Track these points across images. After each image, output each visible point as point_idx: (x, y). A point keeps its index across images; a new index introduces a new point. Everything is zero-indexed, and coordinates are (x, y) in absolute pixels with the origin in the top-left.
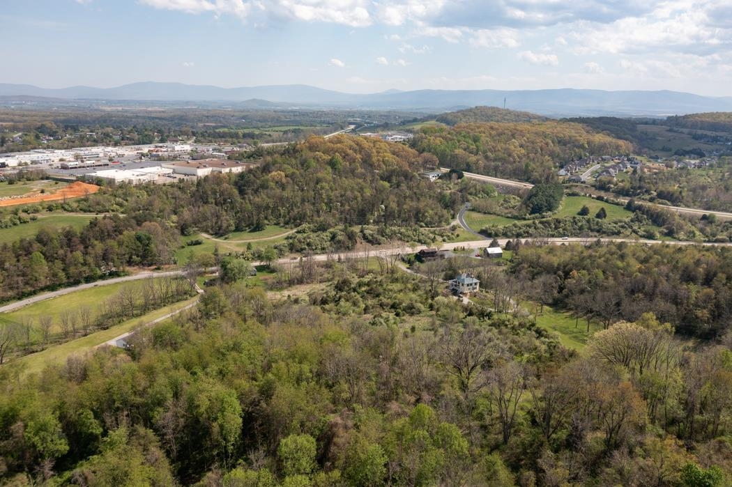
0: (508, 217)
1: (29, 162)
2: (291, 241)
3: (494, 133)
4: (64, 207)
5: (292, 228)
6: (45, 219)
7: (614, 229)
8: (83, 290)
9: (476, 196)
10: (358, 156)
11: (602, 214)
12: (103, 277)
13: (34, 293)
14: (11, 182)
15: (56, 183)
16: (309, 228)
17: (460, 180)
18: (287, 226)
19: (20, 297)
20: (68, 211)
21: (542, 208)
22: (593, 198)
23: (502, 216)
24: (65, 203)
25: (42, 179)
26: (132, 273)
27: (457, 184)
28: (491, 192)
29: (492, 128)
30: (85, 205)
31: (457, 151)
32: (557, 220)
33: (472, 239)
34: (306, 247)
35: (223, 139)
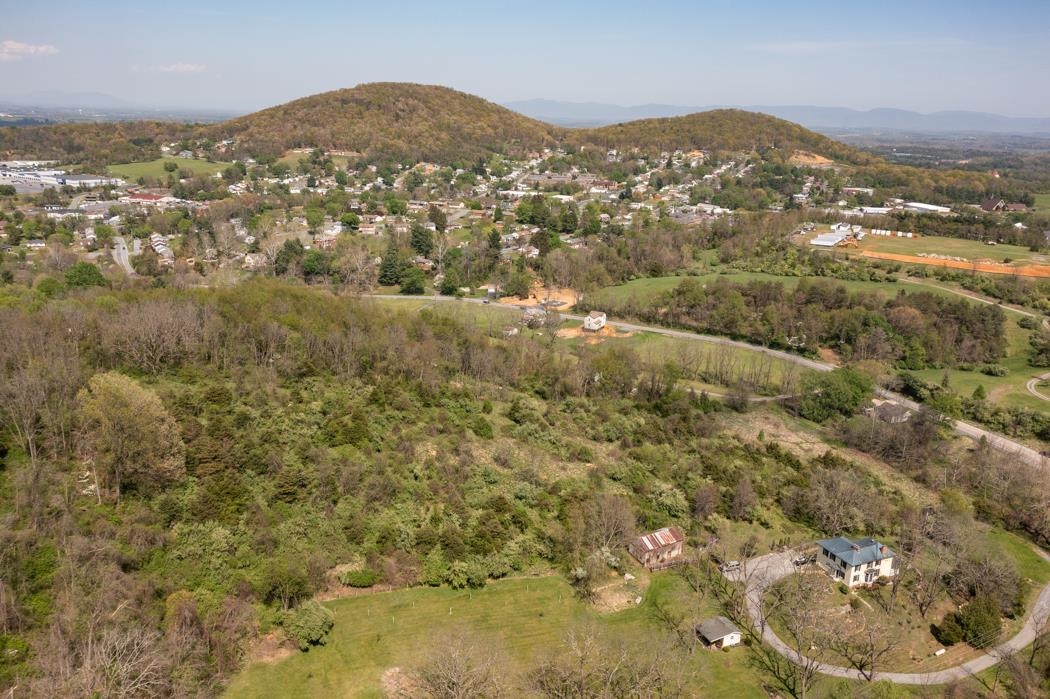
4: (965, 280)
24: (970, 276)
26: (822, 360)
30: (1000, 286)
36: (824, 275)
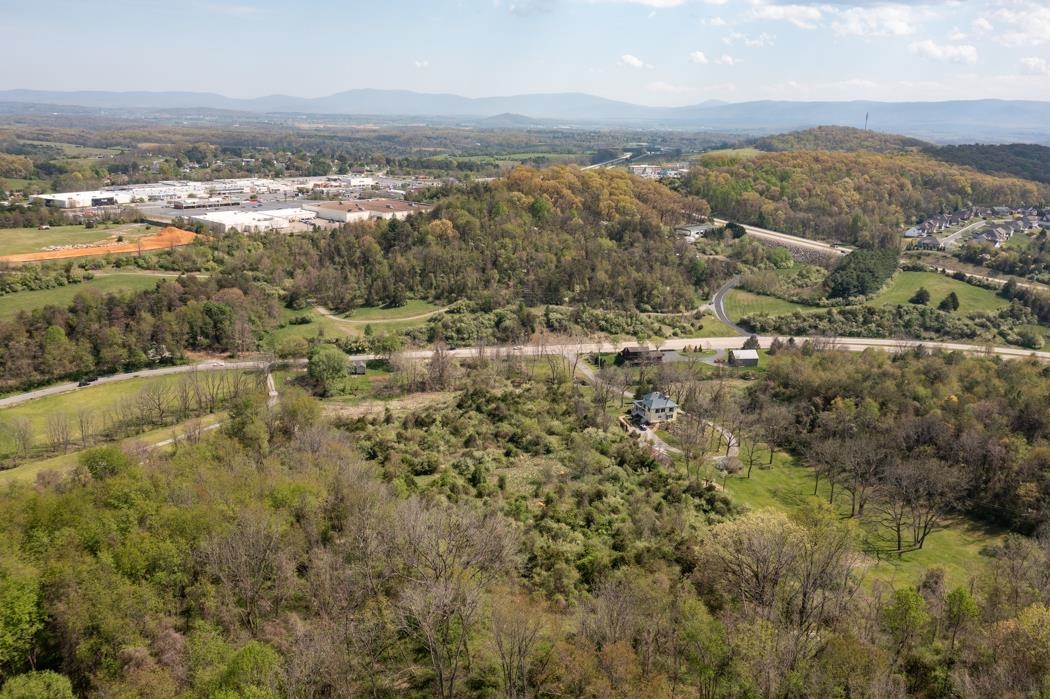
0: (792, 302)
1: (146, 198)
2: (432, 324)
3: (817, 167)
4: (137, 262)
5: (443, 306)
6: (105, 278)
7: (965, 328)
8: (116, 383)
9: (755, 266)
10: (578, 200)
11: (950, 303)
12: (150, 365)
13: (48, 383)
14: (89, 226)
15: (147, 228)
16: (468, 306)
17: (737, 240)
18: (437, 302)
19: (28, 387)
20: (143, 268)
21: (849, 289)
22: (948, 275)
23: (784, 299)
24: (140, 257)
25: (136, 221)
26: (194, 361)
27: (731, 246)
28: (782, 260)
29: (817, 160)
30: (169, 260)
31: (746, 195)
32: (869, 309)
33: (722, 335)
34: (454, 335)
35: (427, 170)
36: (15, 291)
